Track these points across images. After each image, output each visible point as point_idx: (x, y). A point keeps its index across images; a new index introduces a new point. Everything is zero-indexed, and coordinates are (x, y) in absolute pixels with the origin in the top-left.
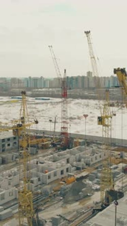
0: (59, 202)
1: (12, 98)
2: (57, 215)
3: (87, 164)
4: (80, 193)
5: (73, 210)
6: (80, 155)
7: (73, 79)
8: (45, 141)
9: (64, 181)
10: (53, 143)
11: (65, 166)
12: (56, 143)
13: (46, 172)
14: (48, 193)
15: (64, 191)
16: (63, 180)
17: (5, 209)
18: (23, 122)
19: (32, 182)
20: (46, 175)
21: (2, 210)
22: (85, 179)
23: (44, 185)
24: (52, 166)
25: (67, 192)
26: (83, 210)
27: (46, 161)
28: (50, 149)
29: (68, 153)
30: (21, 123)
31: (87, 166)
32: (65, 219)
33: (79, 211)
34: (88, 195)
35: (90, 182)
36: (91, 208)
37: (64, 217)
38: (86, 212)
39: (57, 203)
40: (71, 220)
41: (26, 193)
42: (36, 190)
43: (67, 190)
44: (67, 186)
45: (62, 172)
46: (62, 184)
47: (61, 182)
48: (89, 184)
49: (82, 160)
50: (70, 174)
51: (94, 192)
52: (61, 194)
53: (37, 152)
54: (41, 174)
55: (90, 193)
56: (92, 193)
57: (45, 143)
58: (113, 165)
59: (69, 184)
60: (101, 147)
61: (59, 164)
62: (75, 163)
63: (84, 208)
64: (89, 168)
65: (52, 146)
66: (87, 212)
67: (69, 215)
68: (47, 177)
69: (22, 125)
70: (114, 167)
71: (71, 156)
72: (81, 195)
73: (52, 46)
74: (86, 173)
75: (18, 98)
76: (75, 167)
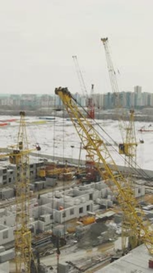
0: (72, 245)
1: (40, 118)
2: (67, 262)
3: (114, 202)
4: (99, 237)
5: (88, 257)
6: (107, 190)
7: (116, 96)
8: (67, 171)
9: (82, 222)
10: (77, 174)
11: (85, 202)
12: (81, 175)
13: (61, 209)
14: (60, 234)
15: (79, 233)
16: (81, 220)
17: (6, 250)
18: (21, 148)
19: (43, 220)
20: (60, 213)
21: (2, 250)
22: (109, 221)
23: (57, 224)
24: (69, 201)
25: (83, 234)
26: (100, 258)
27: (62, 196)
28: (73, 181)
29: (92, 187)
30: (18, 149)
31: (115, 204)
32: (75, 267)
33: (94, 258)
34: (109, 240)
35: (115, 225)
36: (110, 256)
37: (75, 265)
38: (102, 261)
39: (69, 247)
40: (82, 269)
41: (23, 232)
42: (47, 230)
43: (84, 232)
44: (84, 227)
45: (81, 210)
46: (79, 224)
47: (78, 222)
48: (112, 226)
49: (109, 196)
50: (90, 212)
51: (117, 237)
52: (76, 236)
53: (56, 184)
54: (55, 211)
55: (112, 239)
56: (115, 239)
57: (68, 173)
58: (148, 205)
59: (86, 225)
60: (137, 181)
61: (77, 200)
62: (99, 200)
63: (101, 256)
64: (117, 207)
65: (76, 177)
66: (104, 260)
67: (82, 262)
68: (62, 215)
69: (19, 151)
70: (150, 208)
71: (96, 190)
72: (101, 240)
73: (76, 57)
74: (111, 213)
75: (47, 119)
76: (99, 204)
